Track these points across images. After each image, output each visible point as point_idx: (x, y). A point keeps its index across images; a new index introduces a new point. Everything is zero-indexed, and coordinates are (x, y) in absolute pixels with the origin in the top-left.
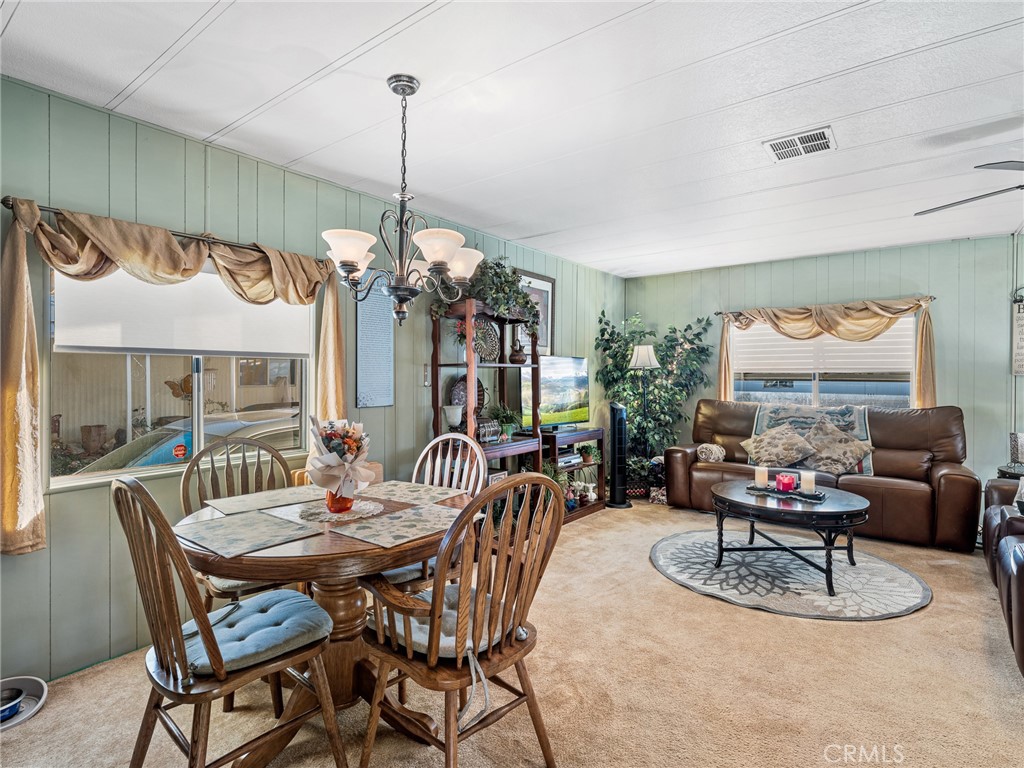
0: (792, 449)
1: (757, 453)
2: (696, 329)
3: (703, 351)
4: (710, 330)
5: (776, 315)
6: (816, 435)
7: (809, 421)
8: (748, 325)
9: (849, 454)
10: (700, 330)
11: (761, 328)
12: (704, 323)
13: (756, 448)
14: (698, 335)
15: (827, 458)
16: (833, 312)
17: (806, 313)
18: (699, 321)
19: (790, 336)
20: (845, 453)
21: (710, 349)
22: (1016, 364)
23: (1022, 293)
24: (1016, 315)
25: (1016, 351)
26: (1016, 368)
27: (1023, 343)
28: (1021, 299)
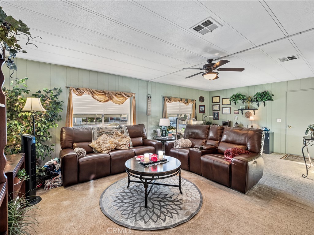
0: (113, 144)
1: (99, 148)
2: (55, 93)
3: (58, 103)
4: (61, 94)
5: (93, 92)
6: (116, 137)
7: (111, 132)
8: (81, 95)
9: (127, 142)
10: (57, 93)
11: (87, 96)
12: (58, 90)
13: (98, 145)
14: (56, 96)
15: (123, 144)
16: (112, 94)
17: (104, 93)
18: (55, 89)
19: (99, 101)
20: (126, 142)
21: (61, 103)
22: (148, 113)
23: (149, 95)
24: (148, 101)
25: (148, 109)
26: (148, 114)
27: (149, 108)
28: (149, 97)
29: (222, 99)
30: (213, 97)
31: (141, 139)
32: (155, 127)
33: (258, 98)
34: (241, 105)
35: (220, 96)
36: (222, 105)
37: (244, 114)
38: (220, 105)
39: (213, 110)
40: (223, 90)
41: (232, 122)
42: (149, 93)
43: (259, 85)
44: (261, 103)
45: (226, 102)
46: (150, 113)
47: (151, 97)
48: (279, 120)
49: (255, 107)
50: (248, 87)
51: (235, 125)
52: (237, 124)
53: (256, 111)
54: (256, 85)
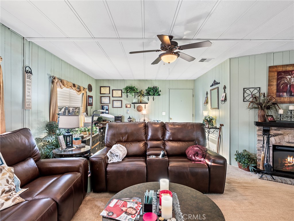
22: (26, 104)
23: (27, 69)
24: (27, 79)
25: (27, 97)
26: (26, 106)
27: (28, 94)
28: (28, 72)
29: (113, 90)
30: (101, 87)
31: (31, 163)
32: (37, 131)
33: (151, 93)
34: (133, 98)
35: (110, 87)
36: (113, 97)
37: (136, 108)
38: (109, 97)
39: (101, 103)
40: (114, 80)
41: (124, 117)
42: (27, 64)
43: (149, 80)
44: (151, 98)
45: (117, 94)
46: (29, 105)
47: (31, 73)
48: (164, 114)
49: (146, 101)
50: (140, 80)
51: (129, 119)
52: (130, 118)
53: (146, 105)
54: (146, 80)
